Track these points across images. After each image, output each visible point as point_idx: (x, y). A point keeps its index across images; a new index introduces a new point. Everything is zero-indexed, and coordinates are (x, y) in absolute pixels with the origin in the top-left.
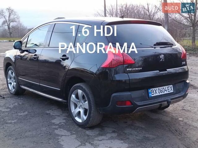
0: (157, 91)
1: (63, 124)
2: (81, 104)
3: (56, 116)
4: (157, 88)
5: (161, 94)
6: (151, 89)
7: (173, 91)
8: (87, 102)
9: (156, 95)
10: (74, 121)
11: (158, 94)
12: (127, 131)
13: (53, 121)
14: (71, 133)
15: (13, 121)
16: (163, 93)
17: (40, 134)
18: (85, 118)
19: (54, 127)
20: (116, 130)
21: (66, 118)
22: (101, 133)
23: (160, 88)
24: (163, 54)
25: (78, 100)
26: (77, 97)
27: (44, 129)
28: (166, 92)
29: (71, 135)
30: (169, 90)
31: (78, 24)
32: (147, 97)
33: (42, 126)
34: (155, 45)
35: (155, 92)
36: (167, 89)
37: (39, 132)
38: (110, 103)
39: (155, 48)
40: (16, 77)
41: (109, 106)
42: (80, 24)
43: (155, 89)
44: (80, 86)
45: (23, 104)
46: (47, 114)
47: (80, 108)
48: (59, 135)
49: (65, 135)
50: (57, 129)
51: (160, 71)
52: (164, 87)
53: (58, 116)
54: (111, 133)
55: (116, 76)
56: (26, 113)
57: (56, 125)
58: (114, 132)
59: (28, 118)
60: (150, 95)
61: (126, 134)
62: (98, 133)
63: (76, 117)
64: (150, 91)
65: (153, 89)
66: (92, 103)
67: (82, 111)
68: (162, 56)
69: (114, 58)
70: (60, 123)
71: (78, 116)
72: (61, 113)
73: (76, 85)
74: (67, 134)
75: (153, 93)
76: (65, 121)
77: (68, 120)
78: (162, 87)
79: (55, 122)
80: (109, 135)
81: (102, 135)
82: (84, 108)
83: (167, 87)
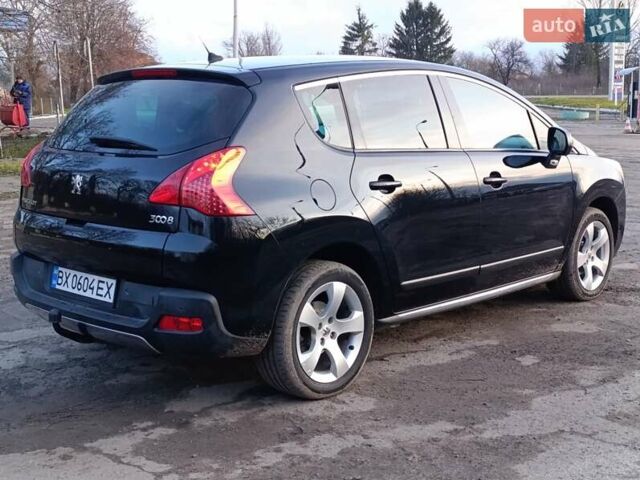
0: (70, 280)
4: (73, 272)
5: (76, 291)
6: (60, 269)
7: (111, 301)
9: (64, 288)
11: (70, 290)
16: (81, 293)
23: (79, 274)
28: (88, 294)
30: (100, 292)
35: (64, 279)
36: (95, 285)
43: (68, 271)
52: (91, 277)
60: (54, 282)
64: (56, 272)
65: (64, 270)
75: (60, 281)
78: (85, 275)
83: (97, 278)
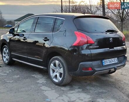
0: (108, 62)
1: (44, 83)
2: (57, 70)
3: (39, 78)
4: (108, 60)
5: (110, 63)
6: (104, 60)
7: (117, 62)
8: (62, 68)
9: (107, 64)
10: (52, 81)
11: (109, 64)
12: (88, 88)
13: (38, 81)
14: (51, 89)
15: (11, 82)
16: (111, 63)
17: (31, 89)
18: (61, 79)
19: (40, 85)
20: (80, 87)
21: (46, 79)
22: (71, 89)
23: (109, 60)
24: (112, 38)
25: (56, 68)
26: (55, 65)
27: (33, 86)
28: (113, 63)
29: (52, 90)
30: (115, 61)
31: (56, 17)
32: (102, 65)
33: (31, 84)
34: (106, 32)
35: (106, 62)
36: (114, 60)
37: (30, 88)
38: (79, 69)
39: (106, 33)
40: (9, 53)
41: (77, 71)
42: (57, 17)
43: (107, 60)
44: (57, 58)
45: (15, 71)
46: (33, 77)
47: (56, 73)
48: (43, 90)
49: (48, 90)
50: (41, 86)
51: (110, 48)
52: (112, 59)
53: (41, 78)
54: (78, 89)
55: (82, 51)
56: (18, 76)
57: (40, 84)
58: (79, 88)
59: (20, 79)
60: (104, 64)
61: (87, 89)
62: (69, 89)
63: (53, 78)
64: (103, 61)
65: (105, 60)
66: (66, 69)
67: (58, 75)
68: (111, 39)
69: (81, 40)
70: (43, 83)
71: (55, 78)
72: (42, 77)
73: (54, 57)
74: (49, 90)
75: (105, 63)
76: (46, 81)
77: (48, 81)
78: (111, 59)
79: (39, 82)
80: (77, 90)
81: (72, 90)
82: (60, 73)
83: (114, 59)
